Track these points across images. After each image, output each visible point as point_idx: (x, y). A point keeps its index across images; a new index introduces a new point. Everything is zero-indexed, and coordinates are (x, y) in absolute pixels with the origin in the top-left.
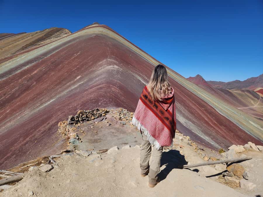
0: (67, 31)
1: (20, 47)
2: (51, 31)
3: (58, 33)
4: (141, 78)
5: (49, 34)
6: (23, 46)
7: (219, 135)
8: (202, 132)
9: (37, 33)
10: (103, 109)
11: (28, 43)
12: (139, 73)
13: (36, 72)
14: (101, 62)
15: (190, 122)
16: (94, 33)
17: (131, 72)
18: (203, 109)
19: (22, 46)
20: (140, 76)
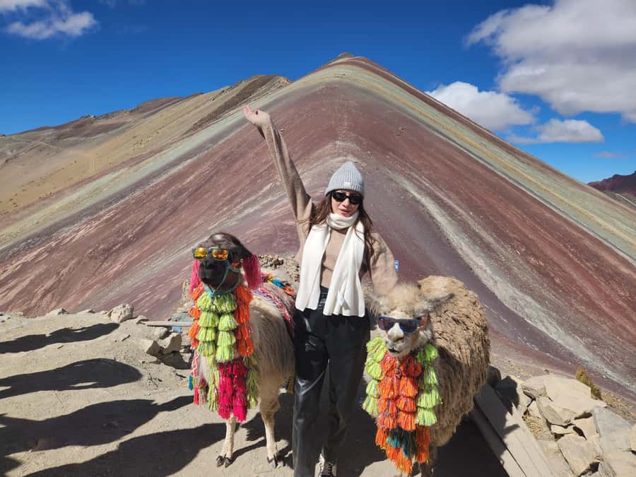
0: (283, 80)
1: (191, 125)
2: (249, 85)
3: (264, 88)
4: (412, 184)
5: (247, 91)
6: (196, 122)
7: (622, 337)
8: (561, 325)
9: (223, 91)
10: (270, 257)
11: (205, 114)
12: (412, 173)
13: (192, 178)
14: (320, 151)
15: (529, 299)
16: (321, 83)
17: (388, 171)
18: (588, 264)
19: (194, 123)
20: (410, 178)
